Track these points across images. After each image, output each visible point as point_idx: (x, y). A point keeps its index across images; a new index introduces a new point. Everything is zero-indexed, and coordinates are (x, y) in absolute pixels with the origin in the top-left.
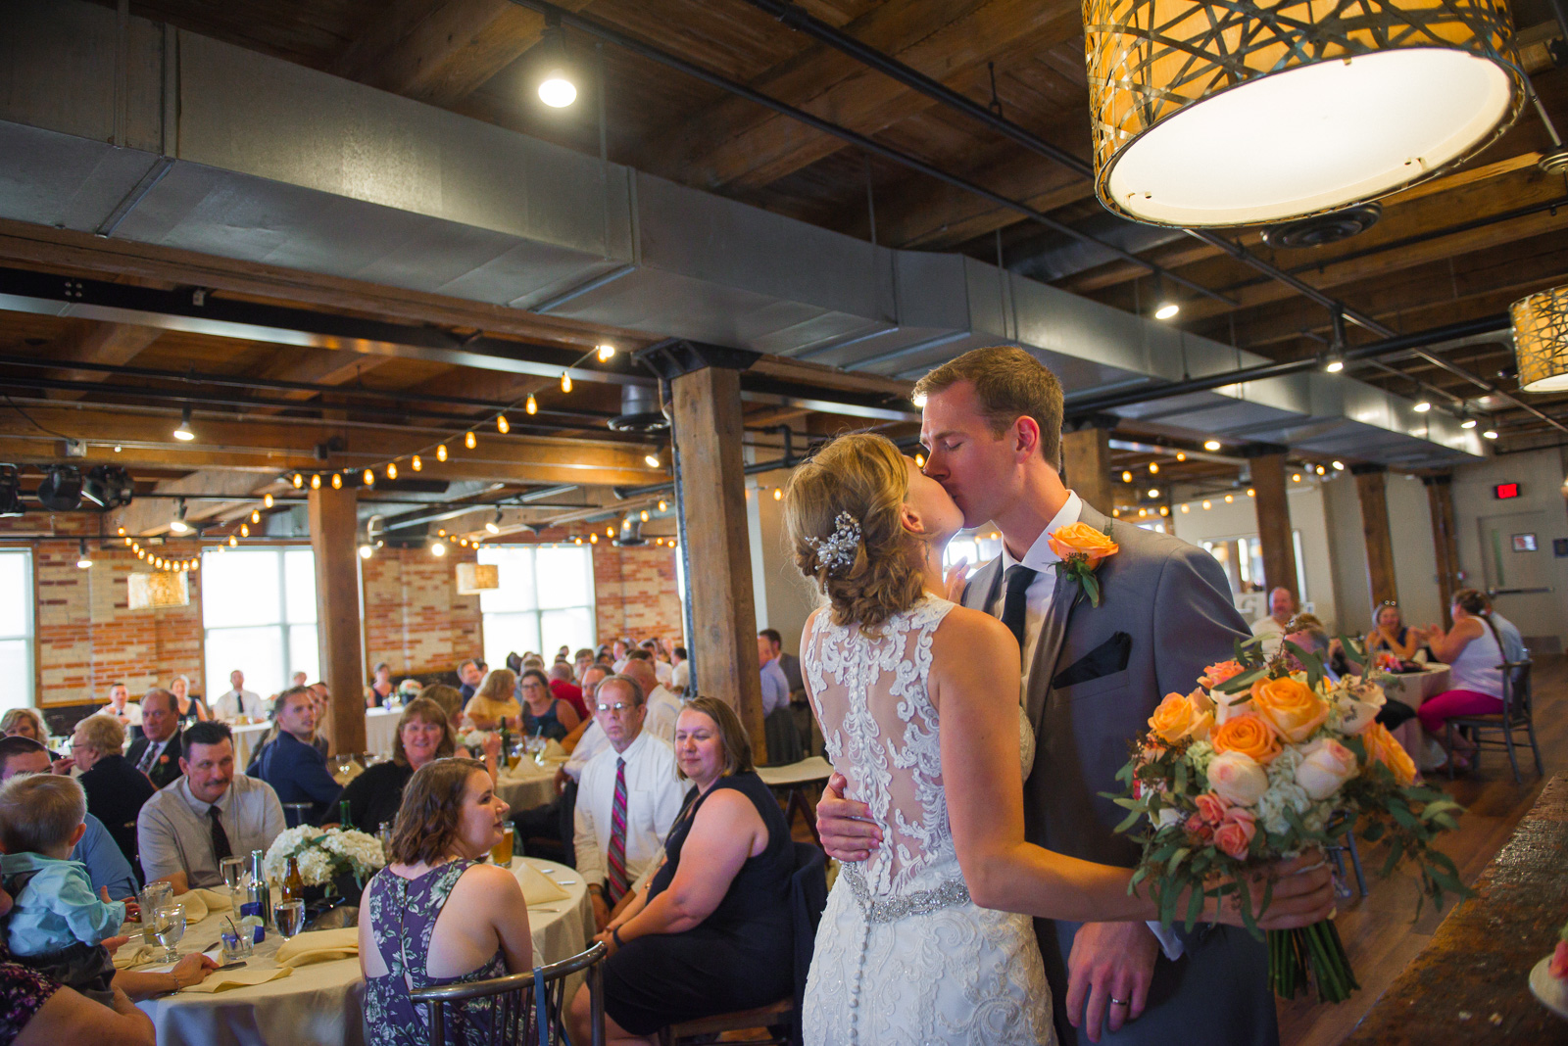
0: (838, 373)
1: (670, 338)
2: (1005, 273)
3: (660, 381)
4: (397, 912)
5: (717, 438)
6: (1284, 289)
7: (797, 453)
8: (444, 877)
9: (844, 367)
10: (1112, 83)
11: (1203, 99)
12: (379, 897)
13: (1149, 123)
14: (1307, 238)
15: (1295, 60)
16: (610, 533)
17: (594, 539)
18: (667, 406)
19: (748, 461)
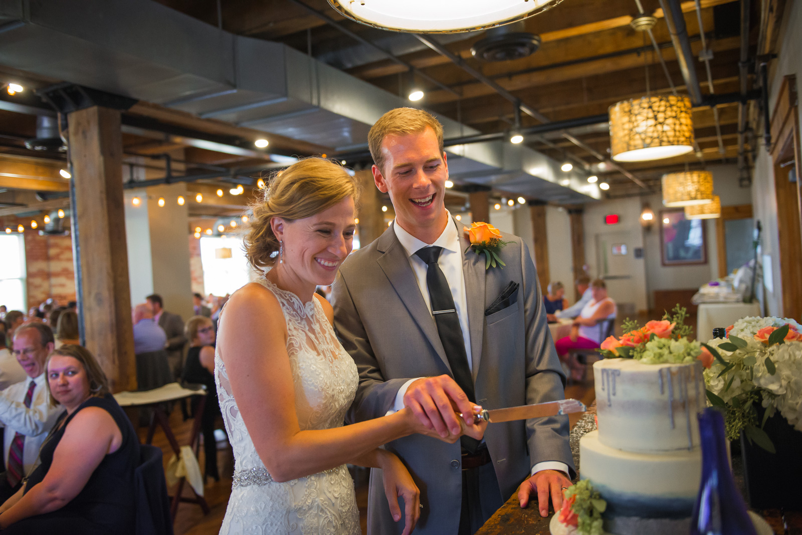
0: (199, 119)
1: (64, 82)
2: (313, 60)
3: (59, 115)
5: (102, 159)
6: (487, 89)
7: (174, 174)
9: (201, 114)
14: (499, 55)
16: (34, 225)
17: (21, 229)
18: (65, 132)
19: (138, 177)
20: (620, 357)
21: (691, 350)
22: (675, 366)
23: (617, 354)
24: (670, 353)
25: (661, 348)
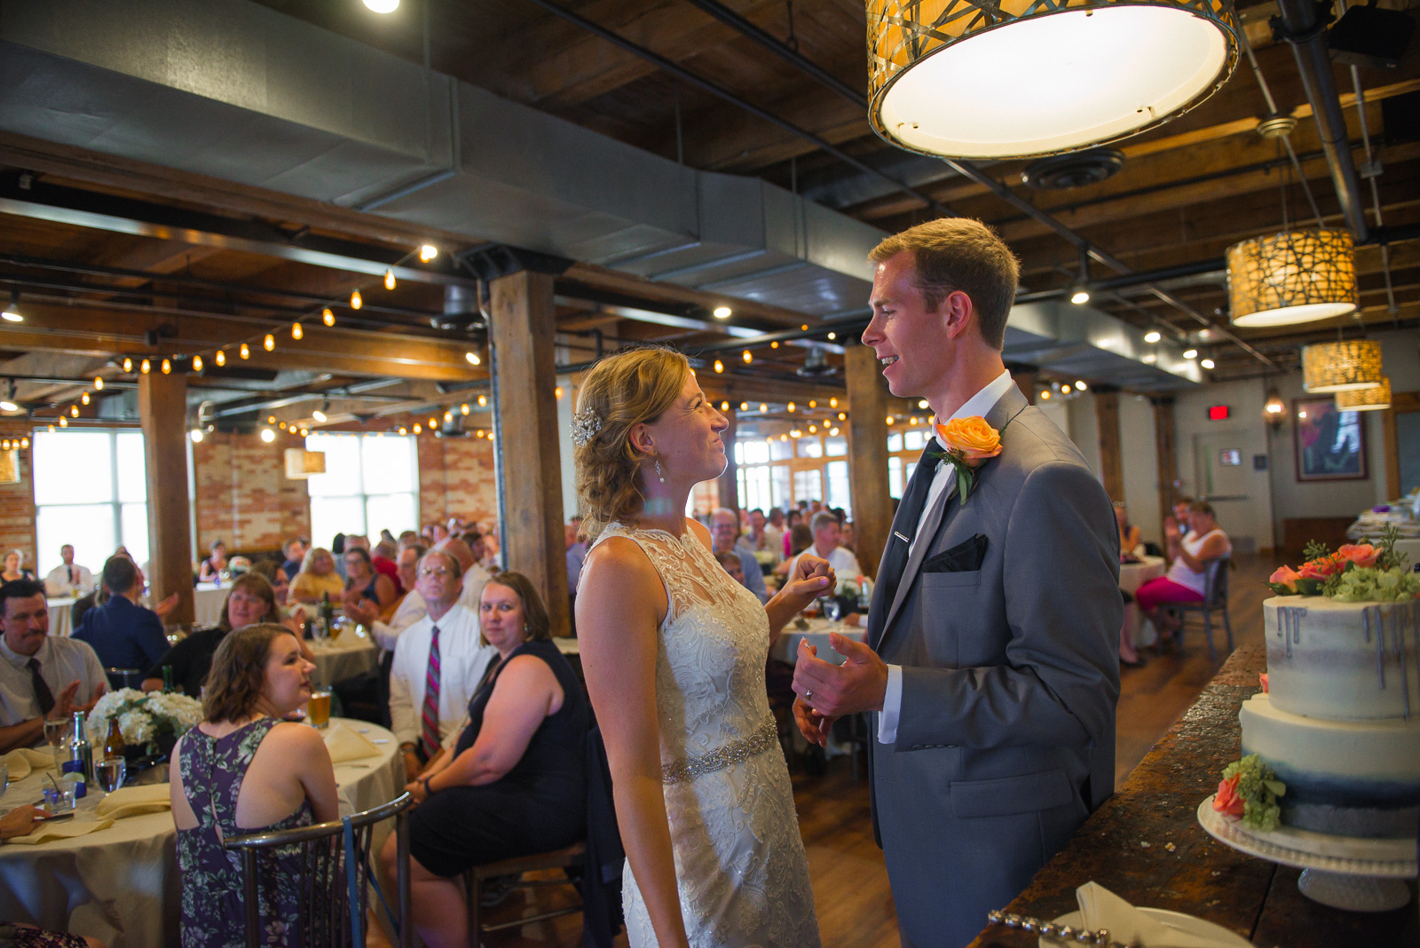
0: (648, 283)
1: (488, 242)
2: (798, 198)
3: (479, 283)
4: (206, 769)
5: (531, 337)
6: (1042, 227)
8: (251, 735)
9: (651, 276)
10: (886, 19)
11: (963, 38)
12: (189, 755)
13: (916, 57)
14: (1062, 181)
15: (1043, 7)
16: (433, 424)
17: (417, 429)
18: (486, 306)
19: (561, 361)
20: (1298, 593)
21: (1407, 584)
22: (1386, 606)
23: (1294, 590)
24: (1378, 587)
25: (1363, 581)
